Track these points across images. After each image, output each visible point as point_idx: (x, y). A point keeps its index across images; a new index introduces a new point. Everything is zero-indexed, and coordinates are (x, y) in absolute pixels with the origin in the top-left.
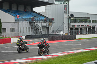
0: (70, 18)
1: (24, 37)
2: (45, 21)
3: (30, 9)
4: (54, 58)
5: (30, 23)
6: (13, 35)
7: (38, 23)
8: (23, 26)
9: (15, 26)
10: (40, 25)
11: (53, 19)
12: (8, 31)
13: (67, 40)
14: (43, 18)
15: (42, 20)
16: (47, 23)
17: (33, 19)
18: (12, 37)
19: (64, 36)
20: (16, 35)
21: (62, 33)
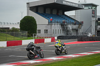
0: (97, 21)
1: (56, 38)
2: (75, 24)
3: (62, 13)
4: (82, 57)
5: (62, 25)
6: (46, 36)
7: (69, 26)
8: (55, 28)
9: (49, 28)
10: (70, 27)
11: (83, 22)
12: (42, 32)
13: (94, 41)
14: (73, 21)
15: (72, 23)
16: (77, 26)
17: (64, 22)
18: (45, 37)
19: (92, 37)
20: (49, 36)
21: (90, 35)
